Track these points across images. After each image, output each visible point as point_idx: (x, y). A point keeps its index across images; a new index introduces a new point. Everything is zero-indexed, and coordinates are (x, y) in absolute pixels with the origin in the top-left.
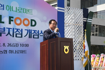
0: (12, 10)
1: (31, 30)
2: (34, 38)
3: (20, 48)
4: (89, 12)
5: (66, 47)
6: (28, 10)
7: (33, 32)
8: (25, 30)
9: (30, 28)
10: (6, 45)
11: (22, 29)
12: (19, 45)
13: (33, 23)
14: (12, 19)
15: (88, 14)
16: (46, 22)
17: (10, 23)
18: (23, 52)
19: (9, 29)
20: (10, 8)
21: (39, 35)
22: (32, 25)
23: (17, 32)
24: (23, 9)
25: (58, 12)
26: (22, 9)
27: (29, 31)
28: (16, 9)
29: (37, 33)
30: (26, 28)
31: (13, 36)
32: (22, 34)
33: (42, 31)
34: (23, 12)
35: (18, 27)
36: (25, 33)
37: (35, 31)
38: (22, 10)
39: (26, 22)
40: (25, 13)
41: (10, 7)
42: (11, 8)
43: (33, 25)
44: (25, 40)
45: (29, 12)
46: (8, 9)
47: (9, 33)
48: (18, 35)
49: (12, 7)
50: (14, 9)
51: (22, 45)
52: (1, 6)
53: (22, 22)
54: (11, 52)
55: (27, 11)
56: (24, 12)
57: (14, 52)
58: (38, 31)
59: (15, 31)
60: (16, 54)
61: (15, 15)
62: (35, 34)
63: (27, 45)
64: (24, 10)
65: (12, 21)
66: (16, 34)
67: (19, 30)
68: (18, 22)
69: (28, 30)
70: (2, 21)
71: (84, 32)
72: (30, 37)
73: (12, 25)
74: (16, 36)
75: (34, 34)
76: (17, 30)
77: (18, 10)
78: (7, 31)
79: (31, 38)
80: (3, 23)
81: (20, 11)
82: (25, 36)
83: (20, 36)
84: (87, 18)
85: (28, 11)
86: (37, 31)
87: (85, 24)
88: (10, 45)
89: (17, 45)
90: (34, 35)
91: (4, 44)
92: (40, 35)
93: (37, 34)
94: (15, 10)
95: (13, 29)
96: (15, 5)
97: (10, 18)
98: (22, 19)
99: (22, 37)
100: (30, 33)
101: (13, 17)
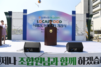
4: (90, 15)
7: (60, 25)
9: (59, 23)
13: (60, 22)
15: (89, 16)
20: (51, 18)
22: (60, 23)
25: (72, 16)
30: (58, 24)
32: (56, 26)
35: (54, 24)
37: (61, 25)
39: (58, 22)
40: (57, 18)
45: (59, 18)
50: (53, 18)
58: (63, 24)
61: (53, 20)
68: (54, 22)
72: (59, 27)
81: (55, 18)
96: (53, 16)
98: (56, 21)
100: (59, 25)
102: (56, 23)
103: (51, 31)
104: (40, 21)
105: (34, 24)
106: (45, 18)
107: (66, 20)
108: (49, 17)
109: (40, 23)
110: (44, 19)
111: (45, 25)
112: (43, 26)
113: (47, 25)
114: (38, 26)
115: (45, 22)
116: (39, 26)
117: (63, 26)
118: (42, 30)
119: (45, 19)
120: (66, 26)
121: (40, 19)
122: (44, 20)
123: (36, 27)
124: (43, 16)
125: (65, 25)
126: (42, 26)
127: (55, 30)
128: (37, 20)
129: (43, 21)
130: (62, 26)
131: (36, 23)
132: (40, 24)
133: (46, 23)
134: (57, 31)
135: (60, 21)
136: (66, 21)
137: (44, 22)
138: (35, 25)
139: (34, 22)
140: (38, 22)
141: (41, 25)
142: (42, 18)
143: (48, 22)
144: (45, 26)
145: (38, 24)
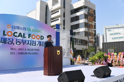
3: (34, 51)
4: (73, 32)
5: (58, 51)
7: (42, 43)
9: (40, 40)
10: (27, 49)
11: (36, 41)
12: (34, 50)
13: (42, 37)
17: (29, 38)
18: (36, 53)
19: (28, 41)
20: (29, 30)
23: (33, 43)
25: (56, 32)
27: (40, 42)
30: (38, 40)
31: (31, 45)
32: (35, 44)
35: (33, 40)
36: (37, 43)
37: (43, 42)
39: (38, 37)
43: (42, 39)
44: (37, 47)
47: (28, 43)
48: (33, 44)
50: (32, 30)
51: (36, 50)
53: (36, 37)
54: (29, 53)
55: (39, 31)
57: (31, 53)
59: (32, 42)
60: (32, 55)
61: (32, 33)
62: (43, 44)
63: (38, 50)
65: (30, 36)
66: (32, 44)
68: (34, 37)
70: (25, 36)
71: (71, 43)
72: (40, 45)
73: (30, 39)
74: (32, 45)
76: (33, 41)
78: (27, 42)
80: (25, 37)
81: (35, 31)
82: (37, 45)
83: (34, 45)
84: (72, 35)
87: (71, 38)
88: (29, 50)
89: (33, 50)
91: (25, 49)
95: (31, 41)
96: (32, 28)
97: (29, 35)
99: (35, 45)
101: (31, 35)
104: (10, 34)
106: (18, 28)
108: (25, 29)
109: (10, 37)
110: (16, 30)
111: (18, 42)
112: (14, 42)
113: (21, 41)
115: (18, 36)
116: (7, 42)
118: (12, 49)
119: (19, 31)
121: (10, 30)
122: (17, 33)
123: (1, 44)
124: (16, 24)
126: (12, 42)
128: (4, 31)
129: (15, 34)
132: (9, 39)
133: (20, 38)
137: (16, 36)
141: (11, 40)
142: (14, 27)
144: (18, 43)
145: (5, 38)
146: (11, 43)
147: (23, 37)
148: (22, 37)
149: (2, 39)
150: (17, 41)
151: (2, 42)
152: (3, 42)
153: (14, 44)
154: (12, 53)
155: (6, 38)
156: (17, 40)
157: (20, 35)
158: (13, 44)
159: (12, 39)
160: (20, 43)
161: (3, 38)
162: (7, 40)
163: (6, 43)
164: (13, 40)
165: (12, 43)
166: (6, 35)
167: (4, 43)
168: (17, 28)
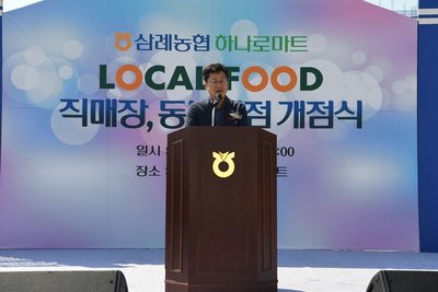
0: (236, 48)
1: (303, 103)
2: (312, 125)
6: (289, 39)
7: (308, 108)
8: (280, 103)
9: (297, 94)
11: (268, 103)
14: (234, 74)
16: (363, 71)
20: (229, 43)
21: (335, 117)
22: (304, 87)
24: (274, 38)
25: (420, 27)
26: (268, 41)
27: (296, 109)
28: (249, 41)
29: (327, 111)
30: (283, 97)
32: (268, 118)
33: (344, 103)
34: (274, 49)
35: (253, 97)
37: (316, 105)
38: (270, 43)
39: (284, 79)
40: (281, 49)
41: (227, 40)
42: (230, 41)
43: (308, 84)
45: (293, 45)
46: (221, 46)
49: (233, 39)
50: (242, 43)
52: (202, 41)
53: (270, 79)
55: (286, 43)
56: (277, 46)
58: (331, 103)
61: (245, 61)
62: (316, 114)
63: (288, 152)
64: (277, 41)
65: (236, 79)
67: (258, 106)
68: (256, 80)
69: (290, 104)
72: (299, 124)
73: (235, 94)
75: (311, 115)
76: (253, 105)
77: (255, 45)
79: (303, 126)
81: (261, 47)
82: (279, 124)
85: (289, 44)
86: (327, 104)
90: (312, 119)
92: (340, 115)
93: (327, 115)
94: (246, 46)
96: (244, 30)
98: (269, 72)
99: (268, 125)
100: (297, 112)
101: (237, 69)
102: (269, 94)
103: (224, 166)
104: (128, 77)
105: (70, 103)
106: (168, 42)
107: (359, 57)
108: (203, 42)
109: (129, 95)
110: (160, 57)
111: (172, 114)
112: (153, 114)
114: (106, 114)
115: (171, 87)
116: (119, 117)
117: (330, 119)
118: (143, 150)
119: (170, 60)
120: (359, 119)
121: (127, 58)
122: (161, 69)
123: (93, 128)
124: (157, 26)
125: (353, 106)
126: (142, 118)
127: (260, 152)
128: (103, 69)
129: (157, 77)
130: (329, 115)
131: (91, 89)
132: (128, 104)
133: (180, 93)
134: (281, 161)
135: (304, 71)
136: (361, 68)
137: (161, 87)
138: (78, 106)
139: (70, 84)
140: (104, 85)
141: (136, 107)
142: (146, 44)
143: (200, 87)
144: (169, 121)
145: (108, 101)
146: (137, 121)
147: (194, 85)
148: (189, 87)
149: (97, 105)
150: (163, 108)
151: (97, 119)
152: (101, 122)
153: (150, 124)
154: (142, 171)
155: (115, 101)
156: (163, 103)
157: (180, 79)
158: (145, 127)
159: (143, 102)
160: (181, 117)
161: (101, 102)
162: (120, 106)
163: (114, 125)
164: (144, 105)
165: (142, 124)
166: (112, 86)
167: (108, 125)
168: (161, 45)
